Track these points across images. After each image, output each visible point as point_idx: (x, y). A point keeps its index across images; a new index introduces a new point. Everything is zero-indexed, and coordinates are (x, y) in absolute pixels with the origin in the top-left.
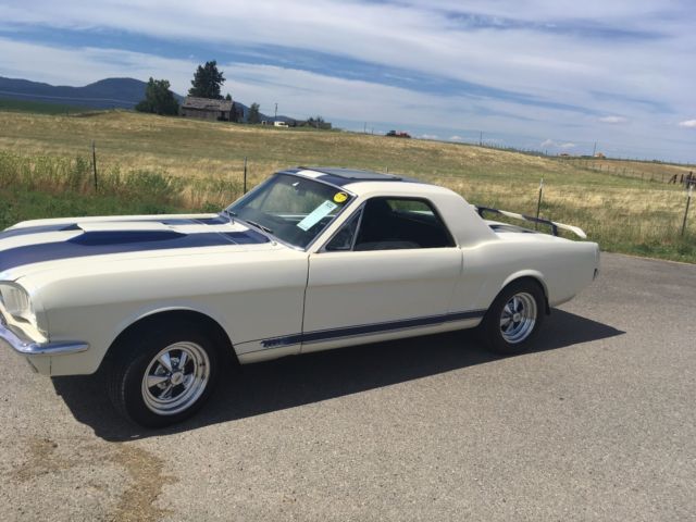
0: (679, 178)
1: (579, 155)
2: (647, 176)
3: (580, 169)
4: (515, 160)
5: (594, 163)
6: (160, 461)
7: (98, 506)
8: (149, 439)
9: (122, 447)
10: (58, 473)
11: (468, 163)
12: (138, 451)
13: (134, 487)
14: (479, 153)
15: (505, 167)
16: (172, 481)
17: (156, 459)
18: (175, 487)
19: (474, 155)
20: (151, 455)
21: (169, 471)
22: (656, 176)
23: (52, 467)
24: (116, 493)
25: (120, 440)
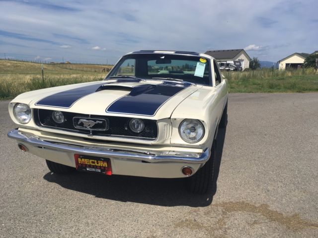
0: (106, 70)
2: (93, 70)
3: (63, 68)
4: (32, 66)
5: (68, 66)
6: (243, 203)
7: (276, 228)
8: (215, 198)
9: (216, 205)
10: (229, 229)
11: (9, 69)
12: (226, 203)
13: (264, 215)
14: (11, 63)
15: (29, 69)
16: (266, 206)
17: (240, 202)
18: (273, 207)
19: (9, 64)
20: (234, 202)
21: (255, 203)
22: (97, 70)
23: (221, 228)
24: (266, 221)
25: (208, 203)
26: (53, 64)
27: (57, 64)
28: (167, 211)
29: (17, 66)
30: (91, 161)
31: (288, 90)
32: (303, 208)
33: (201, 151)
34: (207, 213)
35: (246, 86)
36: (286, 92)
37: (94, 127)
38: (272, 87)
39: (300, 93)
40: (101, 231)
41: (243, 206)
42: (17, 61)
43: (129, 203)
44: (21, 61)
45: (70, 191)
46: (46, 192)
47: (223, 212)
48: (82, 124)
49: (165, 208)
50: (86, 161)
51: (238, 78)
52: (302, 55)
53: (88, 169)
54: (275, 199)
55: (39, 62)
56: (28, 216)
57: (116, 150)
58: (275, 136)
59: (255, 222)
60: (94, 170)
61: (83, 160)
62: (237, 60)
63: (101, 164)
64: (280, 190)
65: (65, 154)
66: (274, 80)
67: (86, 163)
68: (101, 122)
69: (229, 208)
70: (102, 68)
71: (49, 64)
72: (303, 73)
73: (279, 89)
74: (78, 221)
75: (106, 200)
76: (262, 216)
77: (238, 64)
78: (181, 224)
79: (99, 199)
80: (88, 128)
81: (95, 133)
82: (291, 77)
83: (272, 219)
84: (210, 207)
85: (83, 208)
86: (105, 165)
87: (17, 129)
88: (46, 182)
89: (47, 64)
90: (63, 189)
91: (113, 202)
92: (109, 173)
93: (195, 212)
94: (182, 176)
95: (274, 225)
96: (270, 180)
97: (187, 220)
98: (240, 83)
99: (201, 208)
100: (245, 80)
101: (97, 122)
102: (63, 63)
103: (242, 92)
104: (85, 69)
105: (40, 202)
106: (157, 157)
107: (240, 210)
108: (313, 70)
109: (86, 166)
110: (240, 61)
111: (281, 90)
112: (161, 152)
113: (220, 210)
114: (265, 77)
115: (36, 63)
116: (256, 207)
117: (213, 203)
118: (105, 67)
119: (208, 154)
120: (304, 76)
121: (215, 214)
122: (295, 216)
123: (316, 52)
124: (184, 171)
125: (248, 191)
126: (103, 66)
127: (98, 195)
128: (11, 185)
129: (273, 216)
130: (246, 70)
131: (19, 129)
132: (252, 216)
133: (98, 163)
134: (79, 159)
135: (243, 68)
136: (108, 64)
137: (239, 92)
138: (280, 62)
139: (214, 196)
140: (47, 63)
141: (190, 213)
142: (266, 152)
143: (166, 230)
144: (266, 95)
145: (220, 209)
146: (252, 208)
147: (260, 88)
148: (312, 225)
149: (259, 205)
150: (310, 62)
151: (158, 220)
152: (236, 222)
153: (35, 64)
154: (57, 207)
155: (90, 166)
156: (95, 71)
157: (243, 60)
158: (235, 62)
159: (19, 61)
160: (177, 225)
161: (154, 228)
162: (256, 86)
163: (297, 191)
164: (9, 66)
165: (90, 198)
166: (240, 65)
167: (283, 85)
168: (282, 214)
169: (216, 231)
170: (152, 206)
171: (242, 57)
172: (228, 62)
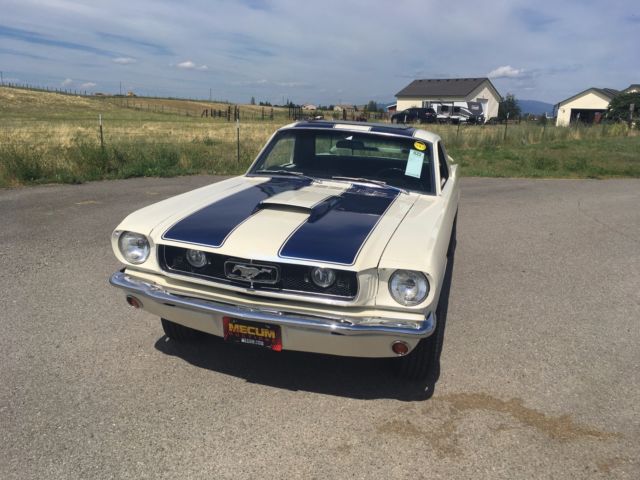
0: (209, 112)
1: (113, 94)
2: (183, 113)
3: (122, 107)
4: (59, 100)
5: (131, 101)
6: (483, 395)
7: (534, 437)
8: (438, 386)
9: (441, 399)
10: (461, 436)
11: (11, 105)
12: (456, 396)
13: (515, 416)
14: (15, 94)
15: (52, 107)
16: (520, 401)
17: (478, 395)
18: (530, 403)
19: (12, 96)
20: (468, 394)
21: (502, 397)
22: (190, 112)
23: (448, 435)
24: (519, 425)
25: (427, 396)
26: (101, 97)
27: (109, 97)
28: (365, 407)
29: (29, 100)
30: (249, 328)
31: (572, 174)
32: (577, 406)
33: (421, 318)
34: (426, 412)
35: (490, 163)
36: (568, 176)
37: (256, 278)
38: (542, 167)
39: (594, 180)
40: (266, 437)
41: (484, 401)
42: (27, 89)
43: (301, 393)
44: (35, 90)
45: (204, 372)
46: (165, 372)
47: (452, 410)
48: (238, 273)
49: (361, 403)
50: (241, 329)
51: (476, 142)
52: (604, 93)
53: (243, 341)
54: (534, 389)
55: (73, 92)
56: (149, 411)
57: (286, 314)
58: (540, 274)
59: (502, 427)
60: (253, 342)
61: (237, 326)
62: (474, 100)
63: (265, 333)
64: (542, 375)
65: (209, 317)
66: (546, 149)
67: (241, 331)
68: (269, 271)
69: (461, 403)
70: (200, 107)
71: (92, 97)
72: (604, 133)
73: (555, 170)
74: (228, 420)
75: (265, 387)
76: (513, 418)
77: (477, 108)
78: (387, 427)
79: (254, 385)
80: (249, 279)
81: (257, 287)
82: (578, 143)
83: (527, 423)
84: (430, 401)
85: (231, 399)
86: (272, 335)
87: (123, 271)
88: (160, 354)
89: (89, 97)
90: (192, 367)
91: (277, 390)
92: (278, 348)
93: (407, 409)
94: (392, 355)
95: (530, 431)
96: (528, 357)
97: (395, 422)
98: (479, 154)
99: (416, 403)
100: (489, 146)
101: (264, 270)
102: (121, 96)
103: (482, 176)
104: (167, 109)
105: (160, 388)
106: (354, 326)
107: (478, 408)
108: (624, 128)
109: (241, 335)
110: (480, 103)
111: (557, 172)
112: (361, 318)
113: (447, 407)
114: (528, 140)
115: (65, 93)
116: (503, 404)
117: (435, 395)
118: (206, 105)
119: (433, 322)
120: (603, 141)
121: (439, 414)
122: (564, 418)
123: (633, 87)
124: (395, 348)
125: (492, 375)
126: (203, 104)
127: (251, 380)
128: (105, 360)
129: (529, 418)
130: (492, 121)
131: (127, 271)
132: (497, 417)
133: (260, 332)
134: (231, 325)
135: (486, 116)
136: (213, 100)
137: (478, 174)
138: (559, 105)
139: (436, 384)
140: (88, 94)
141: (399, 410)
142: (523, 305)
143: (365, 437)
144: (529, 182)
145: (447, 404)
146: (498, 405)
147: (518, 167)
148: (590, 433)
149: (508, 399)
150: (620, 108)
151: (351, 421)
152: (472, 426)
153: (65, 97)
154: (191, 397)
155: (247, 336)
156: (188, 115)
157: (485, 101)
158: (470, 104)
159: (31, 89)
160: (381, 430)
161: (346, 433)
162: (510, 161)
163: (570, 377)
164: (12, 100)
165: (238, 383)
166: (481, 110)
167: (561, 162)
168: (544, 415)
169: (441, 440)
170: (339, 398)
171: (485, 93)
172: (456, 104)
